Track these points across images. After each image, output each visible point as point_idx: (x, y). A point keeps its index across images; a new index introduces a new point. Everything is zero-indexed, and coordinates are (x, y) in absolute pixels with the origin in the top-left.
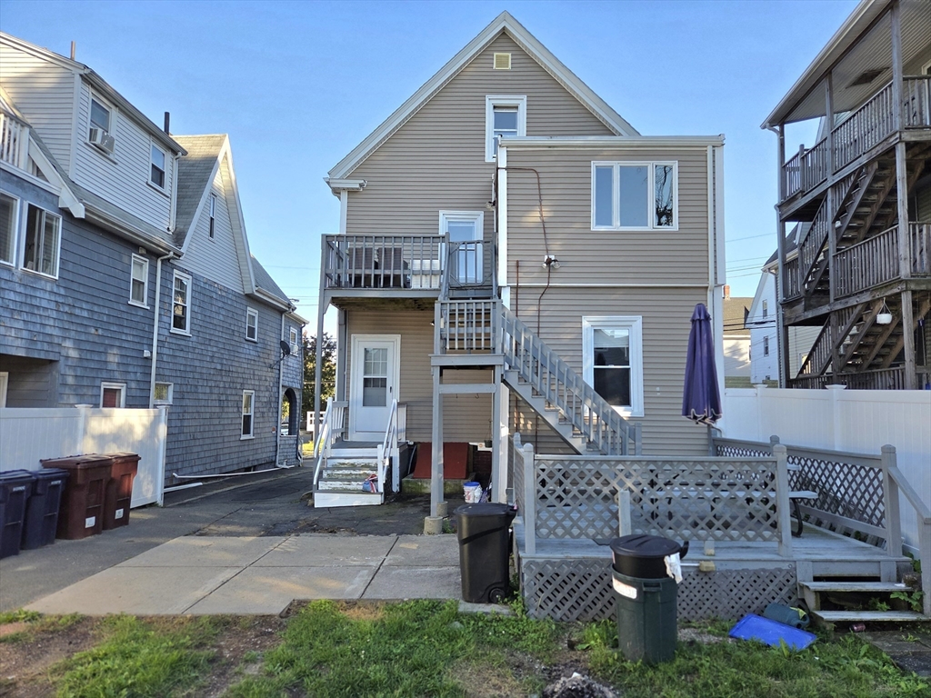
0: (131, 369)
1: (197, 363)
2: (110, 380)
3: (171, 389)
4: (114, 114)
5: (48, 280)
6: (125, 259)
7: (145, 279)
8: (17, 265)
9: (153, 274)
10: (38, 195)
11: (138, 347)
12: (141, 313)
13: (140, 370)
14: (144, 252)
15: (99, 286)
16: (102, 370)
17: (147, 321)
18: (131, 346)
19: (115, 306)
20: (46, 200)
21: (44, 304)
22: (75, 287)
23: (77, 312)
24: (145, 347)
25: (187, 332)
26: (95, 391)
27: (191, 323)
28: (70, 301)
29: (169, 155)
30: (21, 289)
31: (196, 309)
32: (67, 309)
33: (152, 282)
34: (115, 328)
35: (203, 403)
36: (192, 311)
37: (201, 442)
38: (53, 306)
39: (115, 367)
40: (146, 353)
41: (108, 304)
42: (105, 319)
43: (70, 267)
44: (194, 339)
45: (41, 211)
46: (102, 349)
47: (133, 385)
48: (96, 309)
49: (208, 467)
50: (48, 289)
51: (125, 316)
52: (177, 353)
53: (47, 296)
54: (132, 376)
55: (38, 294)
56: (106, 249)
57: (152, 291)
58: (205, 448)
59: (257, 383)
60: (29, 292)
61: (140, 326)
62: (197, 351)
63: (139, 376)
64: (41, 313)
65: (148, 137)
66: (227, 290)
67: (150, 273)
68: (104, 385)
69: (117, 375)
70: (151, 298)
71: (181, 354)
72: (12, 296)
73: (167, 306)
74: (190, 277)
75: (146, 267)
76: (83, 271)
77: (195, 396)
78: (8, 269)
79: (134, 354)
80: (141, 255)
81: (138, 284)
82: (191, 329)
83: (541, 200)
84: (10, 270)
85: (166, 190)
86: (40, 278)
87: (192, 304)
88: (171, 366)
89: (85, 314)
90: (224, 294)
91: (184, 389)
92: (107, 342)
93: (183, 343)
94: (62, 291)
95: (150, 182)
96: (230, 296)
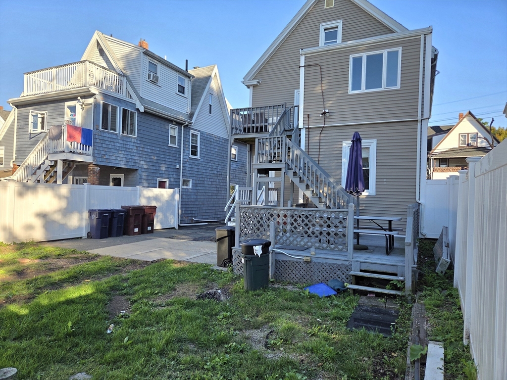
0: (170, 173)
1: (204, 171)
2: (162, 177)
3: (191, 182)
4: (159, 66)
5: (132, 138)
6: (167, 127)
7: (176, 135)
8: (119, 132)
9: (180, 133)
10: (127, 105)
11: (174, 164)
12: (174, 149)
13: (175, 173)
14: (174, 123)
15: (155, 139)
16: (158, 173)
17: (178, 153)
18: (171, 163)
19: (162, 147)
20: (130, 106)
21: (131, 147)
22: (144, 140)
23: (145, 150)
24: (177, 164)
25: (198, 157)
26: (155, 182)
27: (200, 153)
28: (142, 146)
29: (186, 80)
30: (122, 142)
31: (203, 147)
32: (141, 149)
33: (180, 136)
34: (163, 156)
35: (207, 188)
36: (200, 148)
37: (207, 205)
38: (135, 148)
39: (163, 172)
40: (178, 167)
41: (159, 146)
42: (158, 152)
43: (142, 132)
44: (202, 160)
45: (128, 110)
46: (157, 165)
47: (172, 180)
48: (154, 148)
49: (211, 216)
50: (133, 141)
51: (167, 151)
52: (193, 166)
53: (132, 144)
54: (171, 176)
55: (128, 143)
56: (157, 123)
57: (180, 140)
58: (209, 208)
59: (238, 180)
60: (125, 143)
61: (174, 155)
62: (203, 165)
63: (175, 176)
64: (130, 151)
65: (176, 73)
66: (219, 138)
67: (178, 132)
68: (159, 179)
69: (164, 175)
70: (180, 143)
71: (196, 167)
72: (118, 145)
73: (187, 146)
74: (199, 133)
75: (177, 129)
76: (147, 133)
77: (203, 185)
78: (116, 134)
79: (172, 167)
80: (174, 125)
81: (173, 137)
82: (200, 156)
83: (322, 81)
84: (117, 135)
85: (186, 95)
86: (129, 137)
87: (200, 145)
88: (190, 172)
89: (149, 151)
90: (218, 139)
91: (197, 182)
92: (159, 162)
93: (196, 162)
94: (139, 142)
95: (178, 93)
96: (221, 140)
